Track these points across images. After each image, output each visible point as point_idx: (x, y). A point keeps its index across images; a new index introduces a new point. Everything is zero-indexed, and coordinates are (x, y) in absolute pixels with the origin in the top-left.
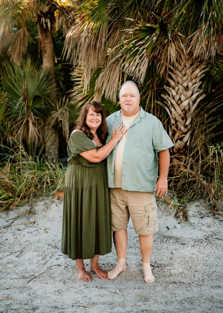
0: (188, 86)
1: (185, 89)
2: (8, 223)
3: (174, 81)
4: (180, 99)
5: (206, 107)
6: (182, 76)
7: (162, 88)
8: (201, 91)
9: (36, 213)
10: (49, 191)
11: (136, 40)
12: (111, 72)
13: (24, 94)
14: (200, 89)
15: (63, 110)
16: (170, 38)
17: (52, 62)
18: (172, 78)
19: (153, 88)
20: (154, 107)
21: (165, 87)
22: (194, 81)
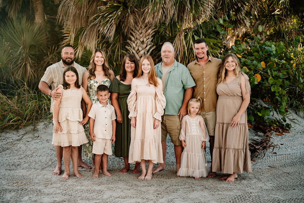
0: (143, 41)
1: (142, 43)
2: (19, 138)
3: (134, 37)
4: (138, 49)
5: (157, 54)
6: (140, 34)
7: (126, 42)
8: (153, 44)
9: (39, 130)
10: (46, 115)
11: (107, 14)
12: (91, 32)
13: (23, 44)
14: (152, 43)
15: (53, 56)
16: (129, 13)
17: (43, 19)
18: (133, 36)
19: (120, 41)
20: (121, 55)
21: (128, 41)
22: (147, 37)
